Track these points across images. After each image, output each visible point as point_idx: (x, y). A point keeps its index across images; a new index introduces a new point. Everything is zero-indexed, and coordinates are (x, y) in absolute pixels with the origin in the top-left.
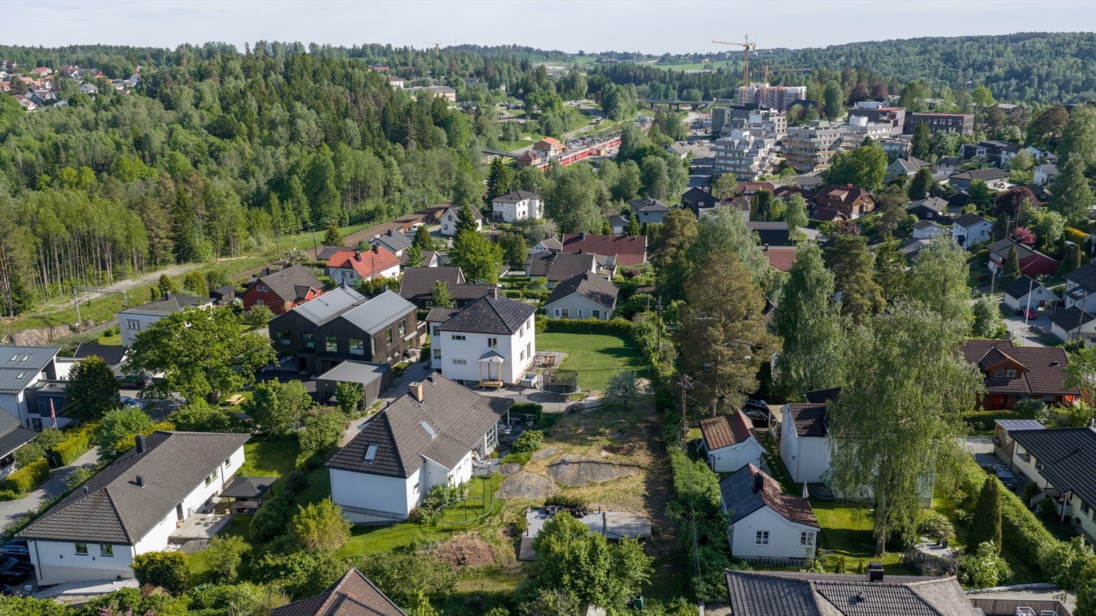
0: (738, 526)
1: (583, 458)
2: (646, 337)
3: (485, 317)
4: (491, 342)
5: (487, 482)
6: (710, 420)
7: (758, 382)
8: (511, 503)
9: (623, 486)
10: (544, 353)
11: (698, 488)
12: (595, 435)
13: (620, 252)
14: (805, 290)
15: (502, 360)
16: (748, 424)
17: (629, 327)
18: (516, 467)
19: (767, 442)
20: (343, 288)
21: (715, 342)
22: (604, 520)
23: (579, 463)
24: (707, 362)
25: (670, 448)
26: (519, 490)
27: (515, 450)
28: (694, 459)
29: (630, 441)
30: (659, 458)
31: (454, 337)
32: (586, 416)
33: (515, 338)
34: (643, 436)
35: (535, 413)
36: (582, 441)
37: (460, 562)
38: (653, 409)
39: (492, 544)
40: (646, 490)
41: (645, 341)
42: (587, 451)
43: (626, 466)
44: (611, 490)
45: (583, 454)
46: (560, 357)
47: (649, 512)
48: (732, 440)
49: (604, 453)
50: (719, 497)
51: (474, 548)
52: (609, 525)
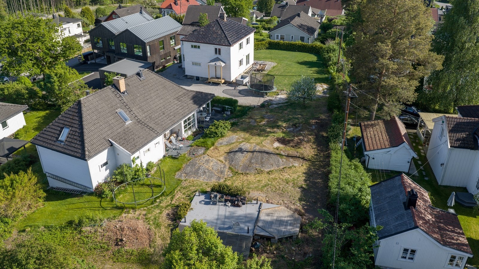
0: (384, 243)
1: (258, 148)
2: (331, 55)
3: (214, 32)
4: (218, 51)
5: (176, 161)
6: (369, 123)
7: (416, 94)
8: (184, 184)
9: (286, 176)
10: (260, 62)
11: (350, 190)
12: (273, 127)
13: (329, 8)
14: (467, 17)
15: (223, 64)
16: (403, 130)
17: (321, 48)
18: (201, 151)
19: (415, 142)
20: (141, 13)
21: (382, 58)
22: (259, 212)
23: (253, 152)
24: (373, 74)
25: (332, 145)
26: (196, 173)
27: (205, 136)
28: (351, 158)
29: (301, 135)
30: (322, 151)
31: (192, 46)
32: (271, 111)
33: (235, 49)
34: (312, 130)
35: (232, 106)
36: (261, 132)
37: (119, 242)
38: (325, 109)
39: (153, 227)
40: (305, 181)
41: (330, 57)
42: (262, 141)
43: (292, 157)
44: (274, 179)
45: (258, 144)
46: (269, 65)
47: (303, 206)
48: (387, 143)
49: (276, 144)
50: (369, 197)
51: (134, 230)
52: (263, 217)
